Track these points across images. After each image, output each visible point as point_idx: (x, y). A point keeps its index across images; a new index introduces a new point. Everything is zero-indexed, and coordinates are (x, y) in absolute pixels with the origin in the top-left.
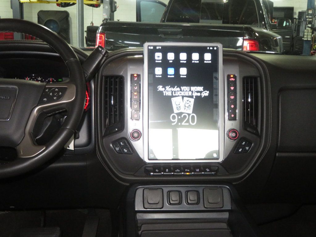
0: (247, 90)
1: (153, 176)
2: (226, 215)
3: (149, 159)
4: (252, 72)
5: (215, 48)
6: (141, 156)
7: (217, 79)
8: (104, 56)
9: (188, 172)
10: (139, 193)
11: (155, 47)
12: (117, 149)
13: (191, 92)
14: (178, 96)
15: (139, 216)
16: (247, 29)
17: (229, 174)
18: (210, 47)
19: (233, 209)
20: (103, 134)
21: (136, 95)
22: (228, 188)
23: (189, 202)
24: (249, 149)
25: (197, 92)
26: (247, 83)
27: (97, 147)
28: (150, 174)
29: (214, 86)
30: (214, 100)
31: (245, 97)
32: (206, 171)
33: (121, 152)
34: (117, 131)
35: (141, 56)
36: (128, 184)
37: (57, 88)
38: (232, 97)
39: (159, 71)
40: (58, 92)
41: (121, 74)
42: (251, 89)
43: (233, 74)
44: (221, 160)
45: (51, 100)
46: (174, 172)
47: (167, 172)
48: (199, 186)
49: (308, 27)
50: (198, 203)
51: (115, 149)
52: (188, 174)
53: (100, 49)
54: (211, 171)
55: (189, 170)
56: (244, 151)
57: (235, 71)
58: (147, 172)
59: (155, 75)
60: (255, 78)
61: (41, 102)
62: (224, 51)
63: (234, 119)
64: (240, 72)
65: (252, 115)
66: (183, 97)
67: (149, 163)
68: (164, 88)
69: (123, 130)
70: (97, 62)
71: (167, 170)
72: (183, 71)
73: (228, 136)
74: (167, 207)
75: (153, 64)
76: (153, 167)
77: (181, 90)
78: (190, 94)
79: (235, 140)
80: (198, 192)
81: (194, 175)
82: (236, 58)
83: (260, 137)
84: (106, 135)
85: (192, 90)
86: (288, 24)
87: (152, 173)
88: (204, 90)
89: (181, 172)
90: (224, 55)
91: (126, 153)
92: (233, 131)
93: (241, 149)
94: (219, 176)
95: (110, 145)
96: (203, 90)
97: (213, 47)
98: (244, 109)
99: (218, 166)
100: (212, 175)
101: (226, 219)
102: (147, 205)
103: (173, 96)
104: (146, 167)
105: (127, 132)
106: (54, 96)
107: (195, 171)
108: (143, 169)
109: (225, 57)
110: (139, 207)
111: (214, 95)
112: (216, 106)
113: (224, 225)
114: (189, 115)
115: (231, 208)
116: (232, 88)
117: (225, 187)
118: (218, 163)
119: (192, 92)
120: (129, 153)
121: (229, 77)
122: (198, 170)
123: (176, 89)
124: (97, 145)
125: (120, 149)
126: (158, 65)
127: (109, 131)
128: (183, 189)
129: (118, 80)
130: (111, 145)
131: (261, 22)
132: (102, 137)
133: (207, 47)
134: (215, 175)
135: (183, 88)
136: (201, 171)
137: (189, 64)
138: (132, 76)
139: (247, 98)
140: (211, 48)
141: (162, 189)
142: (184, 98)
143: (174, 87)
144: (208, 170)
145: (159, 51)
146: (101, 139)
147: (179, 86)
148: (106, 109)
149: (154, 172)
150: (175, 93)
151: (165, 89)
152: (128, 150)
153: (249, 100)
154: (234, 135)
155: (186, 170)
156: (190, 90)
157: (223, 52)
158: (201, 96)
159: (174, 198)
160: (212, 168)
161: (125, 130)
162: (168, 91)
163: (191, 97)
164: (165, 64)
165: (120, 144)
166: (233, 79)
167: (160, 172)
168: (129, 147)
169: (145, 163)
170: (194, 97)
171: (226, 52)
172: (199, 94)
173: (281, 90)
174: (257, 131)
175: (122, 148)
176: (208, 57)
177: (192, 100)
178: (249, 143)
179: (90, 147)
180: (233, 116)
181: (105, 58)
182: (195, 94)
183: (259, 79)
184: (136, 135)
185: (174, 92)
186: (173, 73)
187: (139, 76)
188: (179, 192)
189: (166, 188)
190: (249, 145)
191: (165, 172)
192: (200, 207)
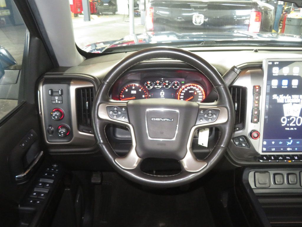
3: (262, 152)
6: (257, 150)
9: (288, 159)
11: (273, 62)
12: (237, 143)
13: (300, 100)
14: (289, 103)
21: (256, 104)
23: (290, 182)
28: (259, 161)
33: (239, 145)
39: (275, 83)
46: (278, 159)
48: (296, 170)
50: (296, 184)
52: (289, 161)
59: (271, 86)
66: (293, 103)
68: (278, 97)
69: (244, 130)
71: (273, 159)
72: (295, 83)
74: (273, 186)
75: (271, 77)
77: (292, 98)
80: (296, 174)
81: (294, 162)
87: (261, 161)
89: (283, 159)
91: (243, 146)
102: (257, 184)
103: (284, 103)
105: (246, 132)
107: (294, 159)
114: (296, 118)
122: (296, 158)
123: (288, 97)
125: (239, 143)
126: (275, 78)
128: (285, 172)
129: (241, 89)
130: (232, 140)
135: (293, 96)
136: (298, 159)
138: (254, 87)
141: (268, 172)
143: (286, 95)
145: (276, 66)
147: (290, 95)
149: (263, 159)
150: (287, 101)
152: (246, 145)
156: (299, 98)
159: (279, 179)
162: (281, 99)
163: (300, 103)
165: (240, 140)
167: (267, 160)
168: (247, 142)
175: (241, 142)
177: (300, 106)
186: (287, 84)
187: (260, 88)
188: (282, 174)
189: (272, 172)
191: (271, 159)
192: (298, 186)
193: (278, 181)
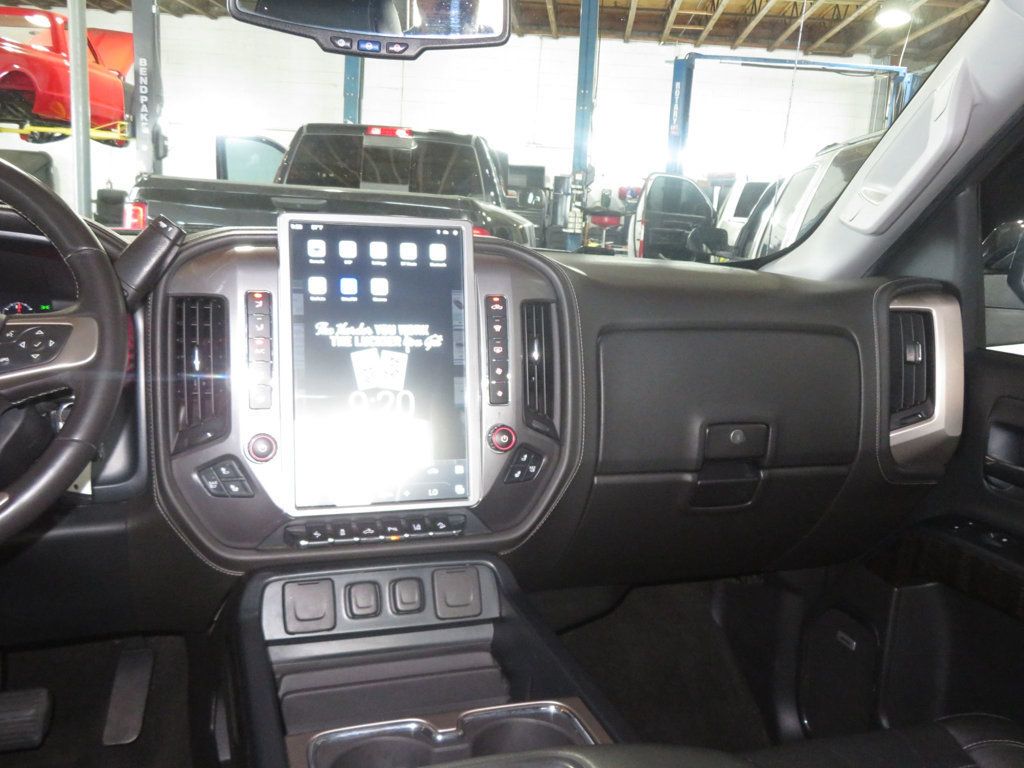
1: (309, 548)
2: (487, 632)
3: (298, 508)
4: (537, 290)
5: (455, 233)
6: (277, 502)
7: (460, 306)
8: (173, 243)
9: (392, 533)
10: (272, 593)
11: (307, 225)
12: (212, 485)
13: (400, 338)
14: (369, 348)
15: (277, 654)
16: (465, 204)
17: (490, 532)
18: (442, 229)
19: (504, 614)
21: (259, 347)
22: (491, 568)
23: (400, 607)
24: (536, 470)
25: (416, 337)
26: (530, 317)
27: (155, 481)
28: (299, 545)
29: (455, 323)
30: (456, 356)
31: (526, 348)
32: (437, 529)
33: (221, 493)
34: (210, 440)
35: (272, 248)
36: (240, 574)
37: (42, 328)
38: (498, 350)
39: (318, 286)
40: (45, 339)
41: (218, 291)
42: (539, 331)
43: (499, 292)
44: (475, 498)
45: (22, 361)
46: (360, 535)
47: (343, 537)
48: (422, 567)
49: (577, 207)
50: (420, 609)
51: (206, 487)
52: (393, 538)
53: (163, 225)
54: (449, 527)
55: (395, 529)
56: (527, 475)
57: (501, 286)
58: (291, 540)
59: (307, 295)
60: (546, 304)
62: (476, 241)
63: (504, 401)
64: (514, 289)
66: (380, 349)
67: (298, 518)
68: (332, 329)
69: (227, 437)
70: (154, 260)
71: (343, 532)
72: (380, 287)
73: (491, 442)
74: (345, 624)
75: (302, 268)
76: (305, 525)
77: (375, 334)
78: (397, 342)
79: (506, 451)
80: (419, 581)
81: (409, 540)
82: (503, 258)
83: (559, 440)
84: (178, 451)
85: (401, 334)
86: (538, 199)
87: (303, 543)
88: (432, 331)
89: (377, 534)
90: (476, 250)
91: (235, 496)
92: (502, 429)
93: (519, 473)
94: (469, 537)
95: (191, 478)
96: (428, 334)
97: (450, 229)
98: (525, 377)
99: (465, 516)
100: (453, 537)
101: (486, 640)
102: (292, 626)
103: (354, 349)
104: (288, 526)
105: (238, 443)
106: (30, 350)
107: (411, 531)
108: (280, 532)
109: (480, 255)
110: (272, 629)
111: (454, 343)
112: (460, 371)
113: (486, 658)
114: (396, 393)
115: (500, 613)
116: (498, 328)
117: (482, 564)
118: (468, 508)
119: (403, 337)
120: (244, 493)
121: (489, 300)
122: (418, 527)
123: (362, 329)
124: (155, 477)
125: (218, 485)
126: (317, 270)
127: (189, 439)
128: (382, 575)
129: (210, 307)
130: (195, 477)
131: (488, 192)
132: (171, 456)
133: (435, 229)
134: (461, 536)
135: (379, 328)
136: (425, 529)
137: (393, 269)
138: (249, 296)
139: (531, 349)
140: (446, 232)
141: (330, 579)
142: (384, 352)
143: (356, 326)
144: (442, 526)
145: (317, 235)
146: (166, 462)
147: (370, 323)
148: (178, 380)
149: (310, 538)
150: (360, 341)
151: (336, 329)
152: (243, 487)
153: (536, 355)
154: (504, 439)
155: (389, 529)
156: (398, 334)
157: (474, 242)
158: (423, 347)
159: (363, 599)
160: (451, 519)
161: (232, 436)
162: (341, 335)
163: (401, 349)
164: (334, 269)
165: (220, 474)
166: (498, 307)
167: (324, 537)
168: (244, 478)
169: (286, 518)
170: (408, 351)
171: (479, 242)
172: (418, 343)
173: (605, 332)
174: (553, 428)
175: (225, 481)
176: (438, 253)
177: (403, 359)
178: (536, 457)
179: (132, 482)
180: (500, 394)
181: (176, 249)
182: (410, 343)
183: (553, 306)
184: (262, 447)
185: (356, 338)
186: (355, 292)
187: (267, 297)
188: (374, 584)
189: (342, 578)
190: (537, 461)
191: (337, 536)
192: (426, 617)
193: (361, 604)
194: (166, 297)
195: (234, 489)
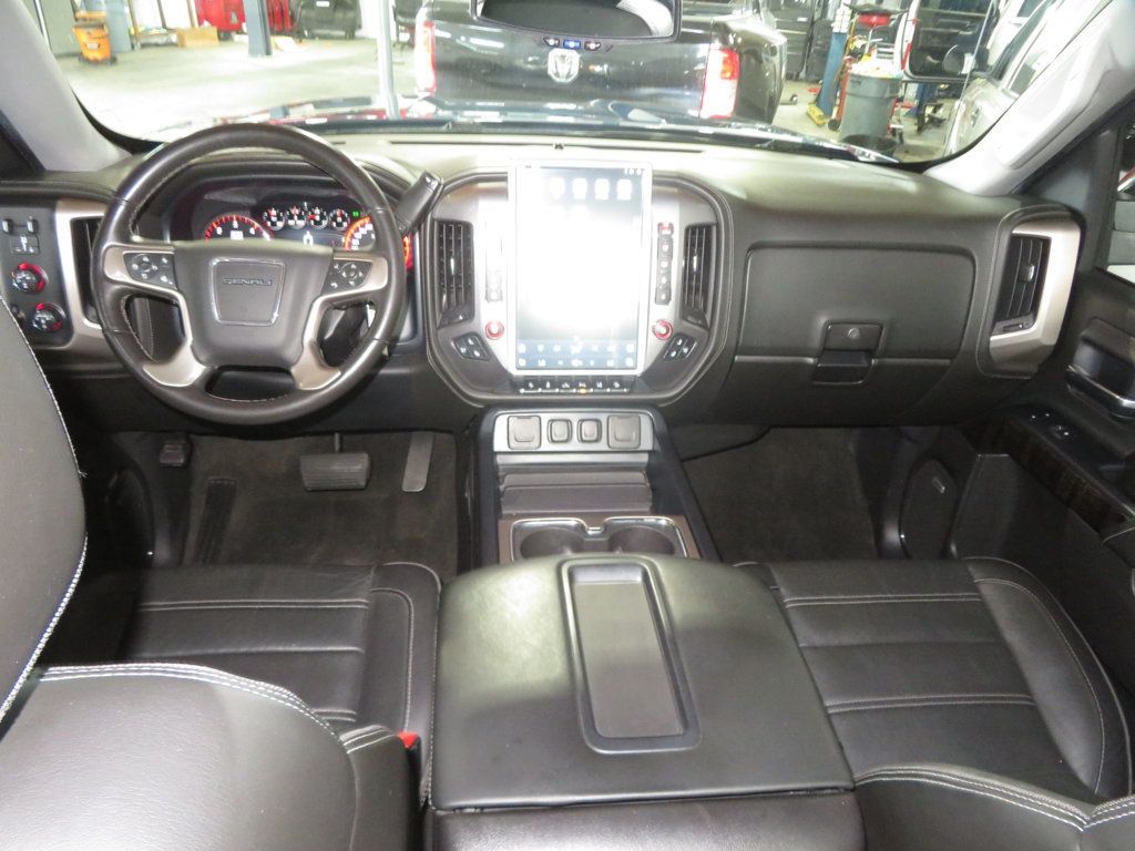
0: (693, 245)
1: (525, 394)
2: (644, 458)
3: (517, 369)
4: (701, 215)
5: (639, 172)
6: (504, 365)
9: (582, 388)
10: (501, 422)
12: (463, 350)
15: (500, 460)
17: (652, 392)
18: (628, 170)
19: (655, 449)
20: (438, 323)
22: (649, 416)
23: (584, 437)
24: (689, 351)
26: (693, 238)
27: (427, 344)
28: (519, 392)
32: (613, 387)
33: (469, 355)
34: (461, 321)
36: (481, 407)
37: (356, 263)
38: (665, 264)
40: (356, 272)
41: (466, 219)
42: (700, 246)
43: (669, 220)
44: (638, 372)
45: (344, 284)
46: (560, 387)
47: (548, 388)
48: (601, 412)
50: (597, 441)
51: (460, 350)
52: (583, 391)
54: (622, 386)
55: (584, 386)
56: (681, 355)
57: (672, 215)
58: (514, 388)
60: (708, 227)
61: (326, 288)
63: (666, 301)
64: (681, 219)
65: (697, 289)
67: (518, 377)
69: (473, 320)
71: (548, 385)
73: (654, 333)
74: (546, 446)
79: (665, 338)
80: (598, 421)
81: (593, 393)
82: (676, 190)
83: (709, 329)
84: (442, 326)
87: (522, 391)
89: (572, 387)
91: (476, 358)
92: (663, 323)
93: (674, 353)
94: (636, 394)
97: (635, 170)
98: (685, 284)
99: (632, 381)
100: (624, 394)
101: (643, 463)
102: (513, 444)
104: (512, 380)
105: (479, 325)
106: (349, 278)
107: (595, 387)
108: (506, 382)
109: (658, 188)
110: (500, 444)
113: (640, 477)
115: (653, 448)
116: (666, 248)
117: (644, 413)
118: (635, 376)
120: (483, 357)
121: (661, 226)
122: (600, 385)
124: (427, 341)
125: (467, 350)
127: (449, 318)
128: (574, 416)
129: (461, 228)
130: (452, 344)
132: (437, 329)
133: (623, 169)
134: (629, 393)
136: (605, 387)
139: (692, 261)
140: (632, 172)
141: (538, 415)
144: (617, 386)
146: (434, 332)
148: (441, 276)
149: (527, 388)
152: (483, 353)
154: (663, 331)
155: (580, 385)
157: (654, 176)
159: (559, 431)
160: (623, 382)
161: (475, 320)
165: (468, 344)
166: (667, 231)
167: (535, 388)
168: (484, 348)
169: (509, 375)
173: (755, 247)
174: (705, 321)
175: (471, 349)
176: (625, 188)
178: (689, 341)
179: (415, 342)
180: (664, 296)
183: (714, 229)
184: (494, 330)
188: (567, 421)
189: (546, 416)
190: (689, 345)
191: (544, 388)
192: (602, 446)
193: (558, 434)
194: (433, 220)
195: (477, 354)
